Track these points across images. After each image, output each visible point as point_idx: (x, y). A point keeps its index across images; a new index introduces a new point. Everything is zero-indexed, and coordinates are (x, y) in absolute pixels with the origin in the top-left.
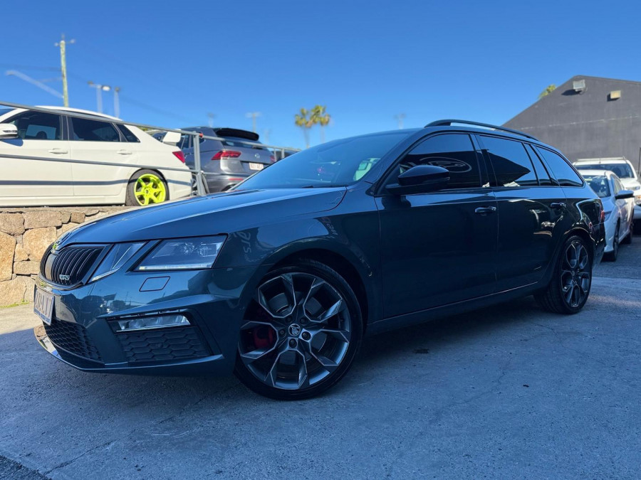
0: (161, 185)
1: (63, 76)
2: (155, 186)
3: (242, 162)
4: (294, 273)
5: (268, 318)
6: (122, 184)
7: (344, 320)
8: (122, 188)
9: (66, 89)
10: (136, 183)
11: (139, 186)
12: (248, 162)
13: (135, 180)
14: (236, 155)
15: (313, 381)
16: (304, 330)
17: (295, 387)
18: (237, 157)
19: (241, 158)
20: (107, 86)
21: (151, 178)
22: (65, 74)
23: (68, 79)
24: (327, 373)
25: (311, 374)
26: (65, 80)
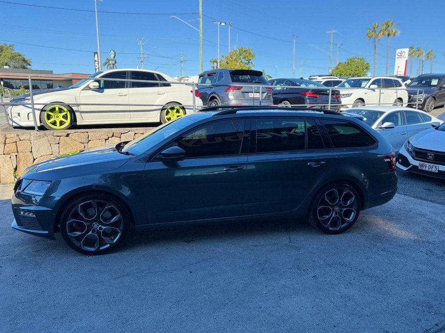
0: (181, 111)
1: (200, 17)
2: (178, 111)
3: (243, 92)
4: (98, 201)
5: (83, 219)
6: (157, 111)
7: (120, 223)
8: (158, 113)
9: (201, 25)
10: (166, 110)
11: (168, 113)
12: (248, 92)
13: (165, 109)
14: (239, 88)
15: (101, 248)
16: (100, 226)
17: (92, 249)
18: (240, 89)
19: (242, 90)
20: (223, 23)
21: (175, 107)
22: (201, 15)
23: (202, 19)
24: (108, 245)
25: (101, 245)
26: (201, 20)
